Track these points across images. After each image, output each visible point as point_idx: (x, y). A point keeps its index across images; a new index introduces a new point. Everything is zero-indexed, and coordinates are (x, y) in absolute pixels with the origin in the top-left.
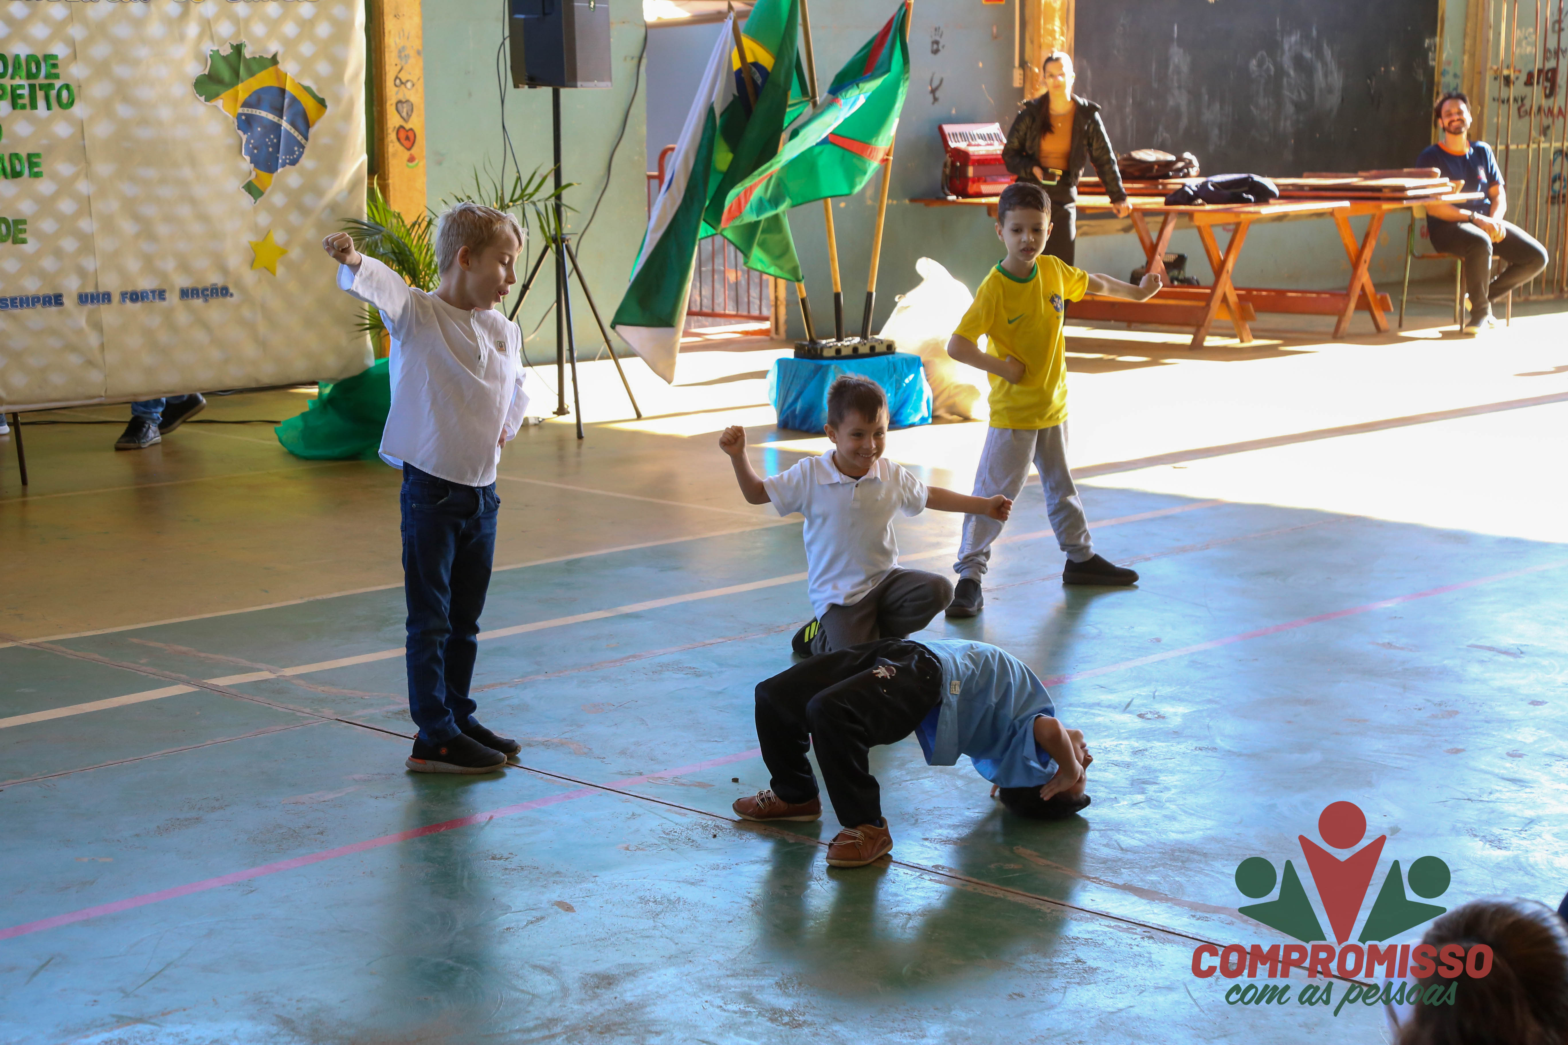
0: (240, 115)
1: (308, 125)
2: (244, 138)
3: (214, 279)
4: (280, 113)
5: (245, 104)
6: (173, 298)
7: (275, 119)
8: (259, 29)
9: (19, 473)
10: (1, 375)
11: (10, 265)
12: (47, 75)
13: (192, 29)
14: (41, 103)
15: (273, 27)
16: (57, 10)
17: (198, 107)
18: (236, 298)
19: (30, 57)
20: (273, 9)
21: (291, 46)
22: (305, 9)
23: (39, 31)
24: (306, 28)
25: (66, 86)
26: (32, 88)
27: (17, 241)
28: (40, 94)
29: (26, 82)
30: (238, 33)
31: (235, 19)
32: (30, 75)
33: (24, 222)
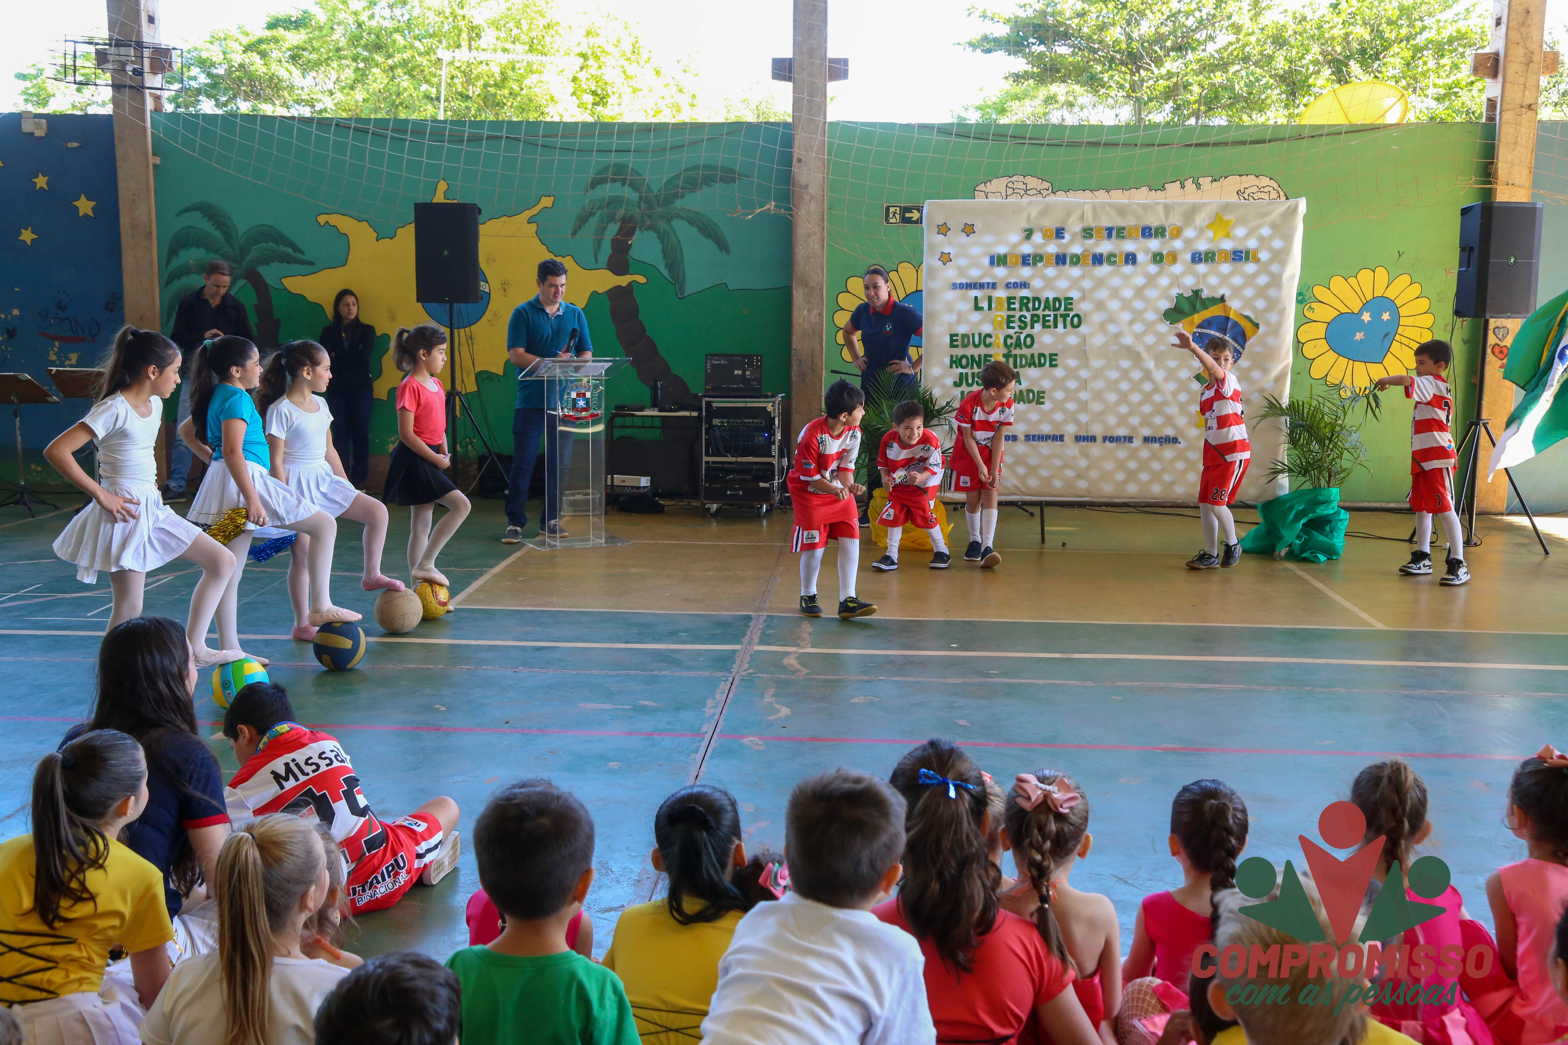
0: (1194, 333)
1: (1245, 339)
3: (1169, 432)
4: (1224, 332)
5: (1199, 326)
6: (1137, 443)
7: (1221, 336)
8: (1213, 280)
9: (1040, 536)
10: (1022, 479)
11: (1034, 416)
12: (1066, 309)
13: (1164, 281)
14: (1060, 325)
15: (1224, 279)
16: (1075, 272)
17: (1163, 327)
18: (1183, 445)
19: (1055, 299)
20: (1225, 268)
21: (1237, 291)
22: (1250, 268)
23: (1062, 284)
24: (1250, 280)
25: (1077, 315)
26: (1055, 316)
27: (1038, 403)
28: (1060, 320)
29: (1052, 313)
30: (1198, 283)
31: (1196, 275)
32: (1055, 309)
33: (1044, 392)
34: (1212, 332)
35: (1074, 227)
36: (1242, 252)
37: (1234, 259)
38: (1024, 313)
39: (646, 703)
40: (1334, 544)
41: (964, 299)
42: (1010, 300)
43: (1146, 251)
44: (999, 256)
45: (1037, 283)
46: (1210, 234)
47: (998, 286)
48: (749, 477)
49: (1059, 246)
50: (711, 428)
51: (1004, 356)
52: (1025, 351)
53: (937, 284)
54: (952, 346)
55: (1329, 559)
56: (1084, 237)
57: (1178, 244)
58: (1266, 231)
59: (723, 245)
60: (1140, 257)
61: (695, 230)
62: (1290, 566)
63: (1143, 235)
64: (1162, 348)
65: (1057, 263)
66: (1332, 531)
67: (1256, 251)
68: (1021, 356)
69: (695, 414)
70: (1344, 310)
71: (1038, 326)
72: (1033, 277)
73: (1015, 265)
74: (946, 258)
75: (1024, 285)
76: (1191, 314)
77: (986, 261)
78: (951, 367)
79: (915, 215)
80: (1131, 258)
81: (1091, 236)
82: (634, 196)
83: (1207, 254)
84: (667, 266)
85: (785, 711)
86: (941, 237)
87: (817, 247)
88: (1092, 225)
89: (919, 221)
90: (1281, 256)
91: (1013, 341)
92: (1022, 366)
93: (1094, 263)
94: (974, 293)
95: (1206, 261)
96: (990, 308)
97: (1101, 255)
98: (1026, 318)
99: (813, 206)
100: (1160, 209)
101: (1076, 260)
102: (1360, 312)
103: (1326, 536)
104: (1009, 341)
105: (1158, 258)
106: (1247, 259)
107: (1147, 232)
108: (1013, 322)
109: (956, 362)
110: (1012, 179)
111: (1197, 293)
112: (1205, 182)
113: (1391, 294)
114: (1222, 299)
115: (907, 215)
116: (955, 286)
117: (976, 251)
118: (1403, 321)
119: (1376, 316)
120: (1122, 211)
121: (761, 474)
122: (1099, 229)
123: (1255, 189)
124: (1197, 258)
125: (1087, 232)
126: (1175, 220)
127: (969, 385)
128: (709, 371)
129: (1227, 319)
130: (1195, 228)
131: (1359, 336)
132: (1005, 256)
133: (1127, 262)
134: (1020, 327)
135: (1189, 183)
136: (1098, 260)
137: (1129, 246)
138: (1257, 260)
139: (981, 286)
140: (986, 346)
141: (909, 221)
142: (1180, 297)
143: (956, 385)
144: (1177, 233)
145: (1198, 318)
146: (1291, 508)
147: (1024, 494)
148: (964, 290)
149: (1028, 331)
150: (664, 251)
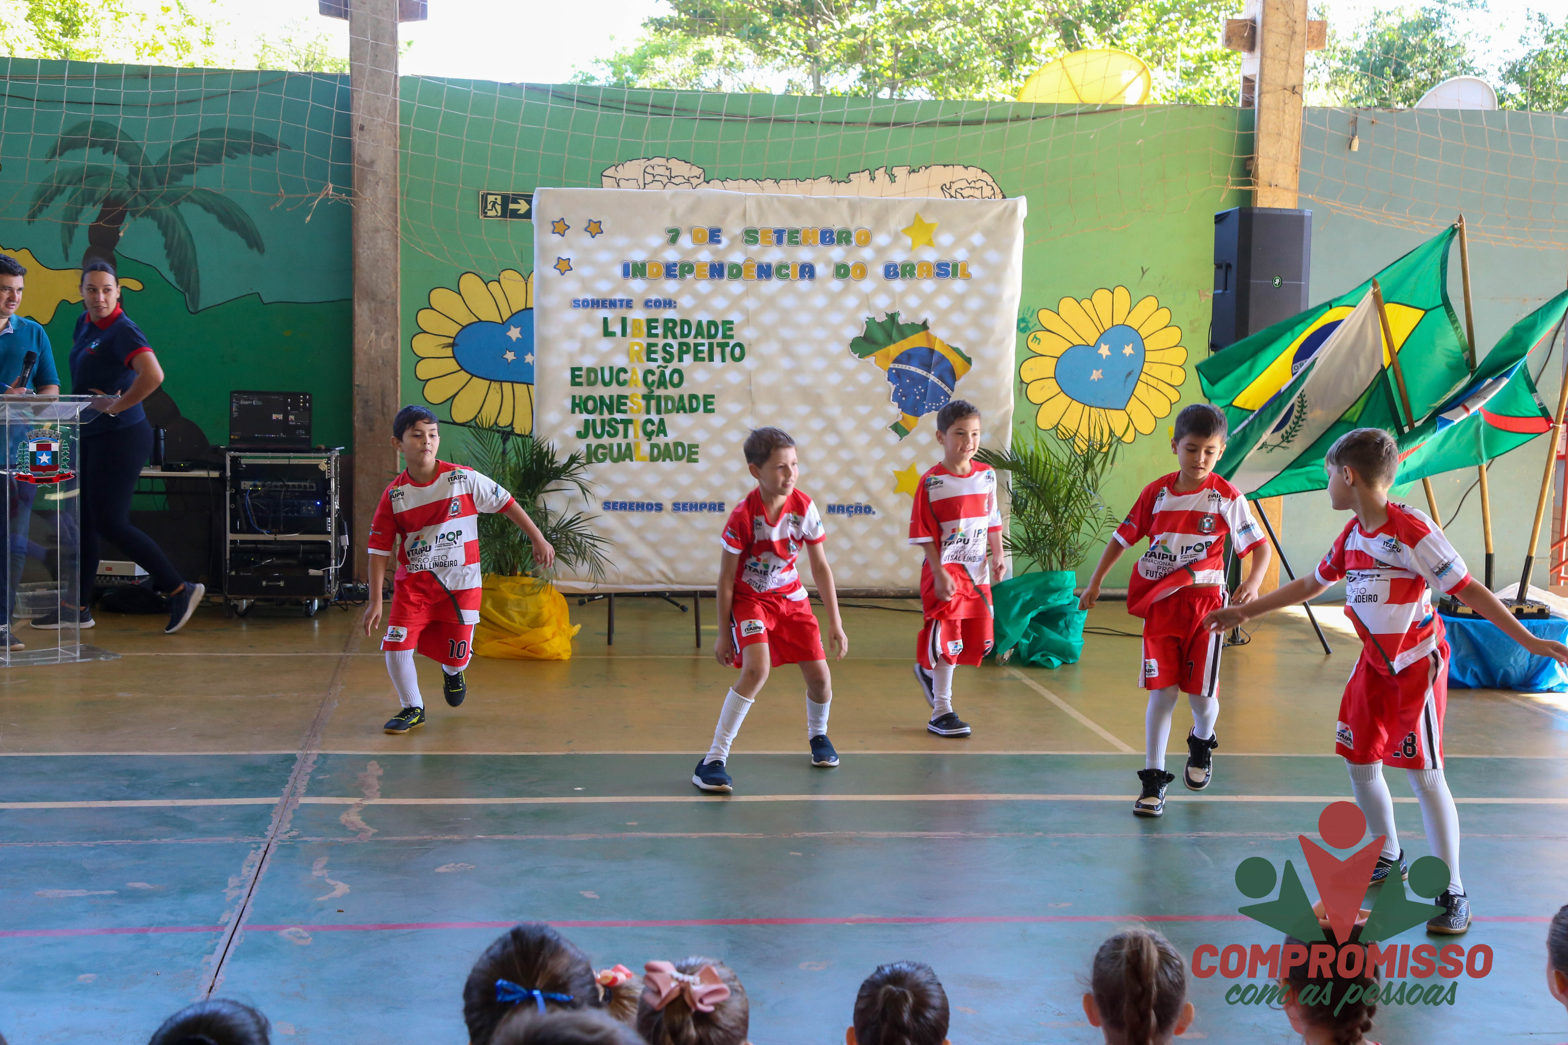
0: (890, 370)
1: (954, 378)
2: (893, 387)
3: (861, 499)
4: (928, 369)
5: (896, 361)
7: (924, 373)
8: (913, 301)
9: (694, 638)
10: (670, 561)
11: (684, 480)
12: (724, 336)
13: (851, 302)
14: (717, 356)
15: (927, 300)
16: (736, 287)
17: (852, 362)
18: (878, 516)
19: (711, 323)
20: (928, 285)
21: (943, 315)
22: (958, 285)
23: (719, 302)
24: (959, 301)
25: (740, 345)
26: (711, 346)
27: (690, 460)
28: (717, 351)
29: (706, 341)
30: (893, 304)
31: (892, 294)
32: (710, 336)
33: (697, 446)
34: (913, 369)
35: (733, 228)
36: (947, 265)
37: (938, 275)
38: (670, 340)
39: (138, 885)
40: (1069, 644)
41: (590, 320)
42: (651, 323)
43: (828, 263)
44: (635, 265)
45: (685, 301)
46: (908, 241)
47: (634, 304)
48: (293, 562)
49: (715, 252)
50: (238, 493)
51: (644, 397)
52: (671, 391)
53: (552, 300)
54: (574, 383)
55: (1064, 663)
56: (746, 241)
57: (867, 254)
58: (977, 239)
59: (253, 241)
60: (820, 269)
61: (212, 219)
62: (1017, 673)
63: (823, 241)
64: (850, 389)
65: (712, 276)
66: (1067, 627)
67: (966, 264)
68: (667, 398)
69: (215, 474)
70: (1077, 341)
71: (688, 358)
72: (680, 293)
73: (657, 276)
74: (564, 266)
75: (669, 304)
76: (885, 345)
77: (618, 271)
78: (573, 412)
79: (523, 207)
80: (807, 271)
81: (755, 241)
82: (123, 168)
83: (904, 266)
84: (172, 267)
85: (341, 888)
86: (556, 238)
87: (388, 246)
88: (757, 225)
89: (528, 215)
90: (997, 274)
91: (655, 378)
92: (668, 411)
93: (760, 276)
94: (602, 313)
95: (904, 276)
96: (624, 334)
97: (769, 266)
98: (671, 346)
99: (381, 190)
100: (844, 206)
101: (736, 272)
102: (1097, 345)
103: (1060, 633)
104: (650, 378)
105: (842, 271)
106: (955, 274)
107: (828, 237)
108: (655, 352)
109: (578, 405)
110: (652, 162)
111: (892, 317)
112: (900, 173)
113: (1133, 321)
114: (925, 326)
115: (512, 206)
116: (576, 304)
117: (604, 257)
118: (1149, 356)
119: (1117, 349)
120: (794, 208)
121: (311, 557)
122: (766, 232)
123: (964, 184)
124: (892, 272)
125: (751, 236)
126: (864, 222)
127: (597, 436)
128: (235, 414)
129: (932, 351)
130: (889, 233)
131: (1096, 375)
132: (643, 265)
133: (802, 276)
134: (664, 359)
135: (880, 174)
136: (765, 272)
137: (804, 255)
138: (967, 276)
139: (612, 304)
140: (620, 384)
141: (515, 214)
142: (871, 322)
143: (580, 435)
144: (866, 239)
145: (895, 350)
146: (1016, 598)
147: (671, 581)
148: (589, 310)
149: (675, 364)
150: (168, 247)
